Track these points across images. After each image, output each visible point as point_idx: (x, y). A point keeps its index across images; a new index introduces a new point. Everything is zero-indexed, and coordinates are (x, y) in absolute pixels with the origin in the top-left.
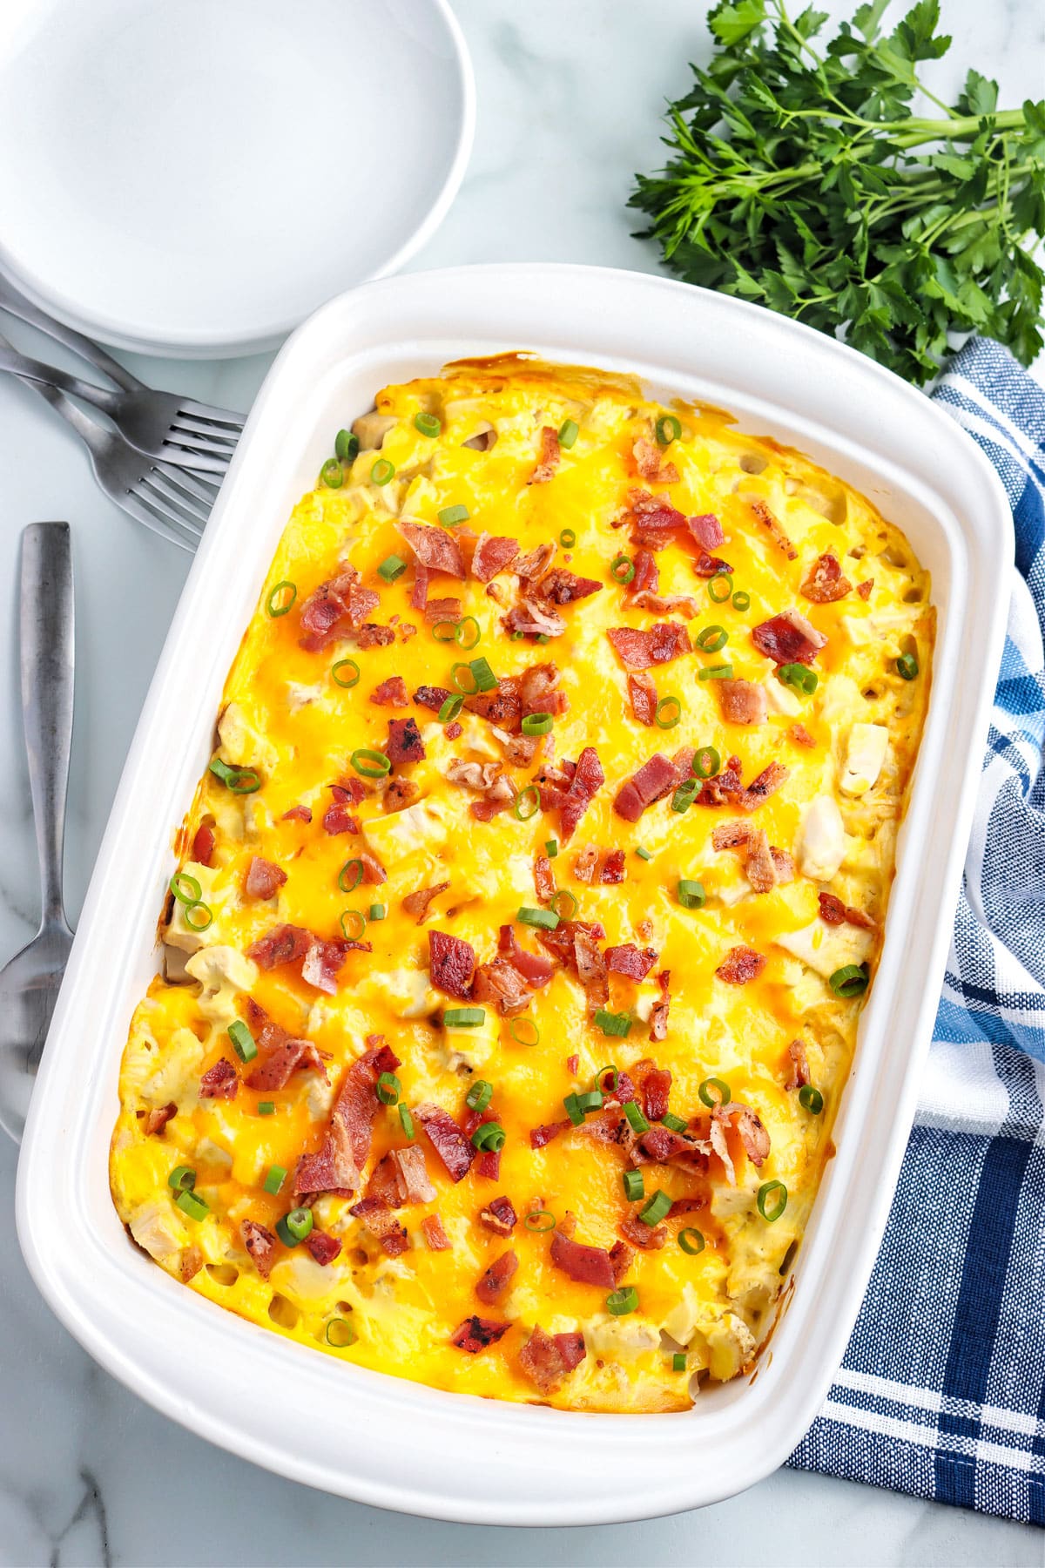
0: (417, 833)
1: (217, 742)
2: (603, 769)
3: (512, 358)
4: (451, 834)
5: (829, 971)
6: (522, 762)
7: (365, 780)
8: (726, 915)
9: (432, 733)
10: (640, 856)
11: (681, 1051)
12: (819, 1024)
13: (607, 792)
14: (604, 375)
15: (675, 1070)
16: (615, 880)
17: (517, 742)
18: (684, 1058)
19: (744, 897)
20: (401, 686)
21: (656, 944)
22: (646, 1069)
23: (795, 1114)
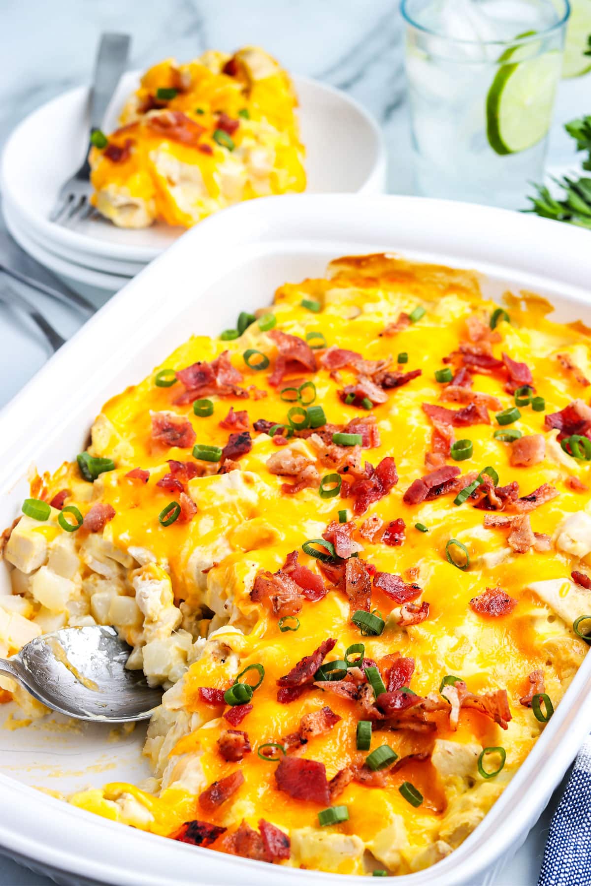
0: (233, 491)
1: (89, 442)
2: (399, 474)
3: (381, 258)
4: (261, 499)
5: (572, 617)
6: (331, 461)
7: (199, 463)
8: (486, 574)
9: (261, 440)
10: (420, 529)
11: (429, 653)
12: (559, 659)
13: (400, 490)
14: (450, 271)
15: (419, 665)
16: (393, 542)
17: (330, 447)
18: (429, 659)
19: (504, 559)
20: (245, 417)
21: (419, 582)
22: (394, 660)
23: (527, 721)
